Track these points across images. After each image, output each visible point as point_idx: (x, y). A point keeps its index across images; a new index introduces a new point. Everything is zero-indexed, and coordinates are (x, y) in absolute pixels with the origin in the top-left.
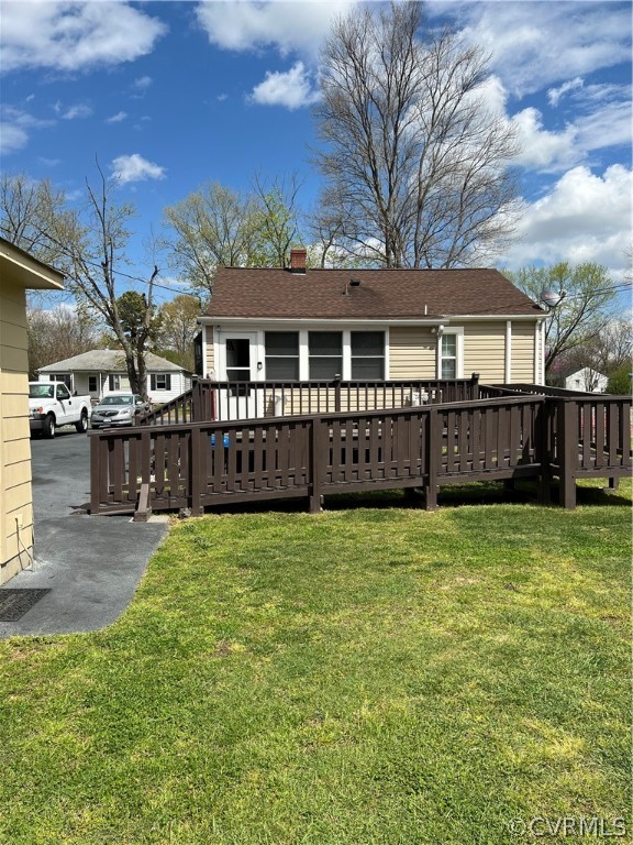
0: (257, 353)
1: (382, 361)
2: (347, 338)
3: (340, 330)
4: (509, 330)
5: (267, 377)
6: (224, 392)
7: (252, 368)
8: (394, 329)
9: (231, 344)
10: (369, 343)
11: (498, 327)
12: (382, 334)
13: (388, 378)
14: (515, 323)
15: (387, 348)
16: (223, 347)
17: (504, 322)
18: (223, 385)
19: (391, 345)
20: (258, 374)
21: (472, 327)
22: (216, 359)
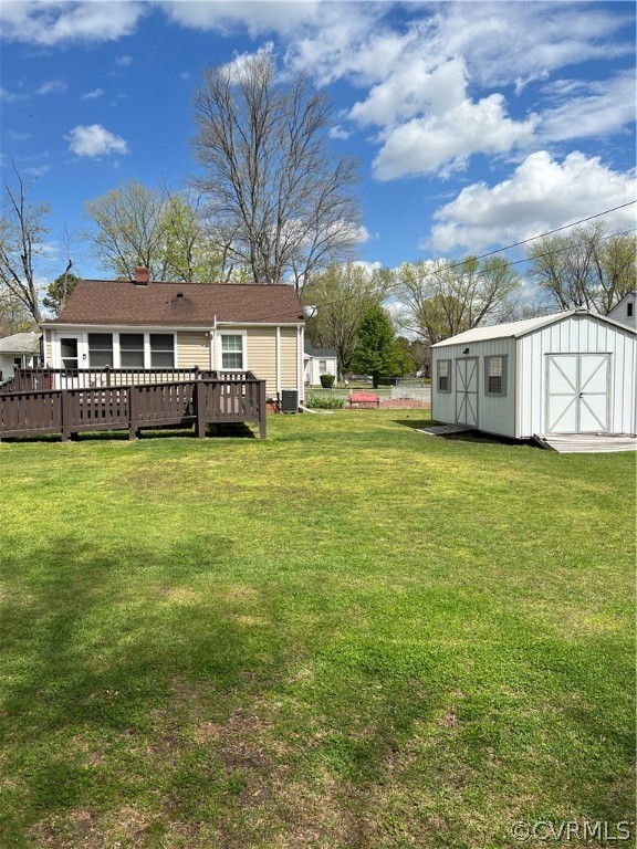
0: (83, 348)
1: (173, 354)
2: (147, 339)
3: (141, 332)
4: (279, 333)
5: (91, 364)
6: (58, 375)
7: (79, 358)
8: (180, 333)
9: (65, 342)
10: (163, 342)
11: (271, 331)
12: (172, 336)
13: (176, 367)
14: (282, 328)
15: (176, 345)
16: (59, 344)
17: (275, 328)
18: (57, 371)
19: (178, 343)
20: (83, 364)
21: (253, 331)
22: (53, 352)
